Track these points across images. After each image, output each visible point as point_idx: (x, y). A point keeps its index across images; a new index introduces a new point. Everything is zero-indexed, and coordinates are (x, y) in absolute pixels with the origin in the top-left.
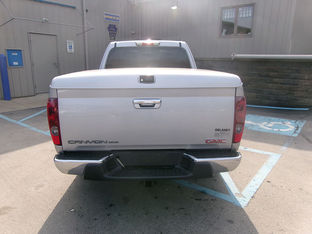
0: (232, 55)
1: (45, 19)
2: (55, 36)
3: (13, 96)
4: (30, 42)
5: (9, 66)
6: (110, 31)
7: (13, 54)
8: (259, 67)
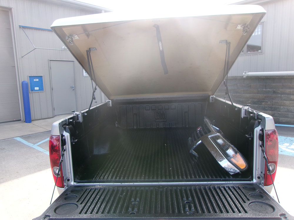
0: (244, 73)
1: (64, 47)
2: (72, 62)
4: (50, 68)
5: (31, 91)
7: (35, 80)
8: (273, 84)
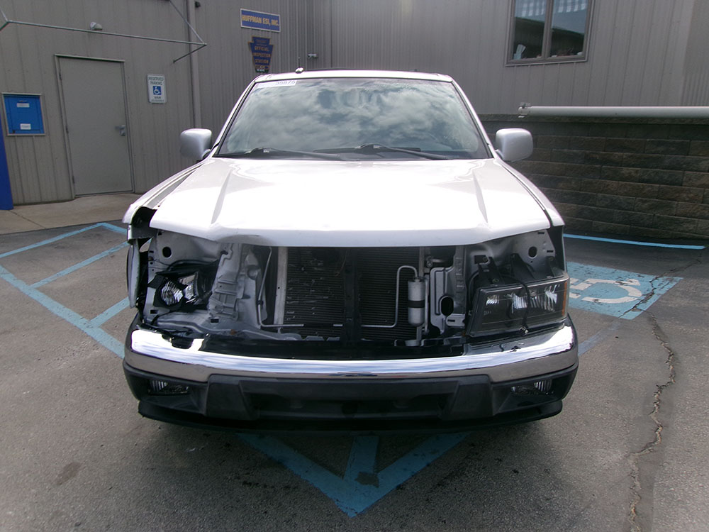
0: (521, 108)
1: (95, 24)
2: (119, 64)
3: (21, 201)
4: (59, 77)
5: (10, 133)
6: (256, 51)
7: (19, 105)
8: (587, 138)
